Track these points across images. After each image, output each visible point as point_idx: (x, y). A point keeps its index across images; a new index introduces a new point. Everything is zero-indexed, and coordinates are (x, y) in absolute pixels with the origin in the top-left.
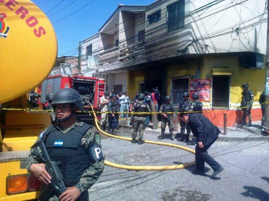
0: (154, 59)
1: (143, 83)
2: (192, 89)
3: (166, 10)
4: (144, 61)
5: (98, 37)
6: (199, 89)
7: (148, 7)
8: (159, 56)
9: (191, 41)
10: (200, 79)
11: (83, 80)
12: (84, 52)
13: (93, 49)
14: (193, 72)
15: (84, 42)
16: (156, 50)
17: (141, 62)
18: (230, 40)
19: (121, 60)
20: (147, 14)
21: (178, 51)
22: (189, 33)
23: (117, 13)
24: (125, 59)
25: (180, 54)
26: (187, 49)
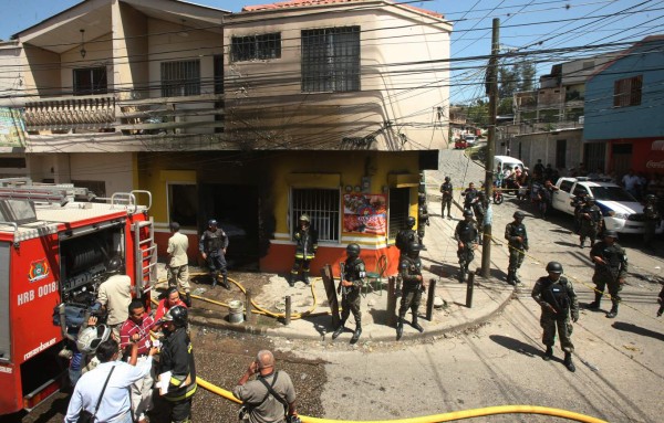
0: (262, 146)
2: (347, 211)
6: (366, 212)
8: (278, 142)
9: (378, 124)
10: (368, 194)
14: (352, 179)
16: (267, 128)
19: (126, 132)
21: (345, 139)
22: (376, 109)
25: (348, 147)
26: (371, 138)
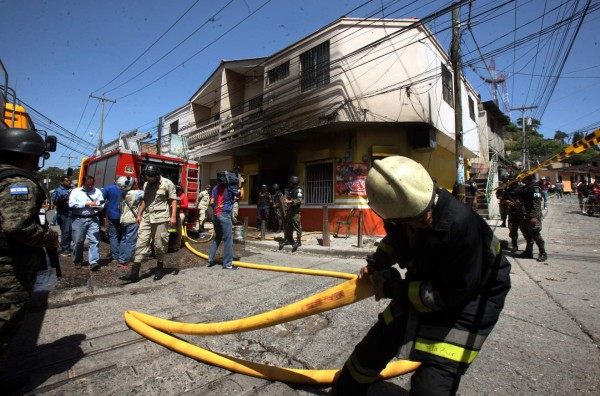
0: (278, 133)
1: (256, 173)
2: (339, 178)
3: (298, 59)
4: (262, 138)
5: (188, 109)
6: (351, 178)
7: (268, 58)
8: (286, 129)
10: (352, 163)
11: (160, 161)
12: (166, 131)
13: (180, 127)
14: (341, 153)
15: (167, 117)
16: (281, 122)
17: (258, 140)
18: (399, 104)
19: (223, 140)
20: (266, 69)
21: (320, 118)
22: (339, 92)
23: (218, 73)
24: (229, 138)
25: (323, 123)
26: (335, 114)
